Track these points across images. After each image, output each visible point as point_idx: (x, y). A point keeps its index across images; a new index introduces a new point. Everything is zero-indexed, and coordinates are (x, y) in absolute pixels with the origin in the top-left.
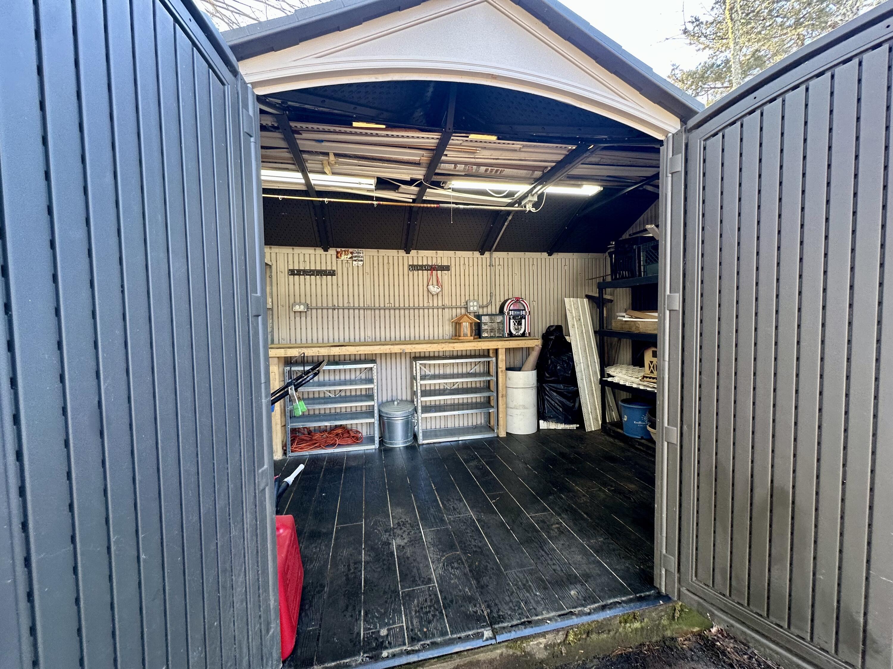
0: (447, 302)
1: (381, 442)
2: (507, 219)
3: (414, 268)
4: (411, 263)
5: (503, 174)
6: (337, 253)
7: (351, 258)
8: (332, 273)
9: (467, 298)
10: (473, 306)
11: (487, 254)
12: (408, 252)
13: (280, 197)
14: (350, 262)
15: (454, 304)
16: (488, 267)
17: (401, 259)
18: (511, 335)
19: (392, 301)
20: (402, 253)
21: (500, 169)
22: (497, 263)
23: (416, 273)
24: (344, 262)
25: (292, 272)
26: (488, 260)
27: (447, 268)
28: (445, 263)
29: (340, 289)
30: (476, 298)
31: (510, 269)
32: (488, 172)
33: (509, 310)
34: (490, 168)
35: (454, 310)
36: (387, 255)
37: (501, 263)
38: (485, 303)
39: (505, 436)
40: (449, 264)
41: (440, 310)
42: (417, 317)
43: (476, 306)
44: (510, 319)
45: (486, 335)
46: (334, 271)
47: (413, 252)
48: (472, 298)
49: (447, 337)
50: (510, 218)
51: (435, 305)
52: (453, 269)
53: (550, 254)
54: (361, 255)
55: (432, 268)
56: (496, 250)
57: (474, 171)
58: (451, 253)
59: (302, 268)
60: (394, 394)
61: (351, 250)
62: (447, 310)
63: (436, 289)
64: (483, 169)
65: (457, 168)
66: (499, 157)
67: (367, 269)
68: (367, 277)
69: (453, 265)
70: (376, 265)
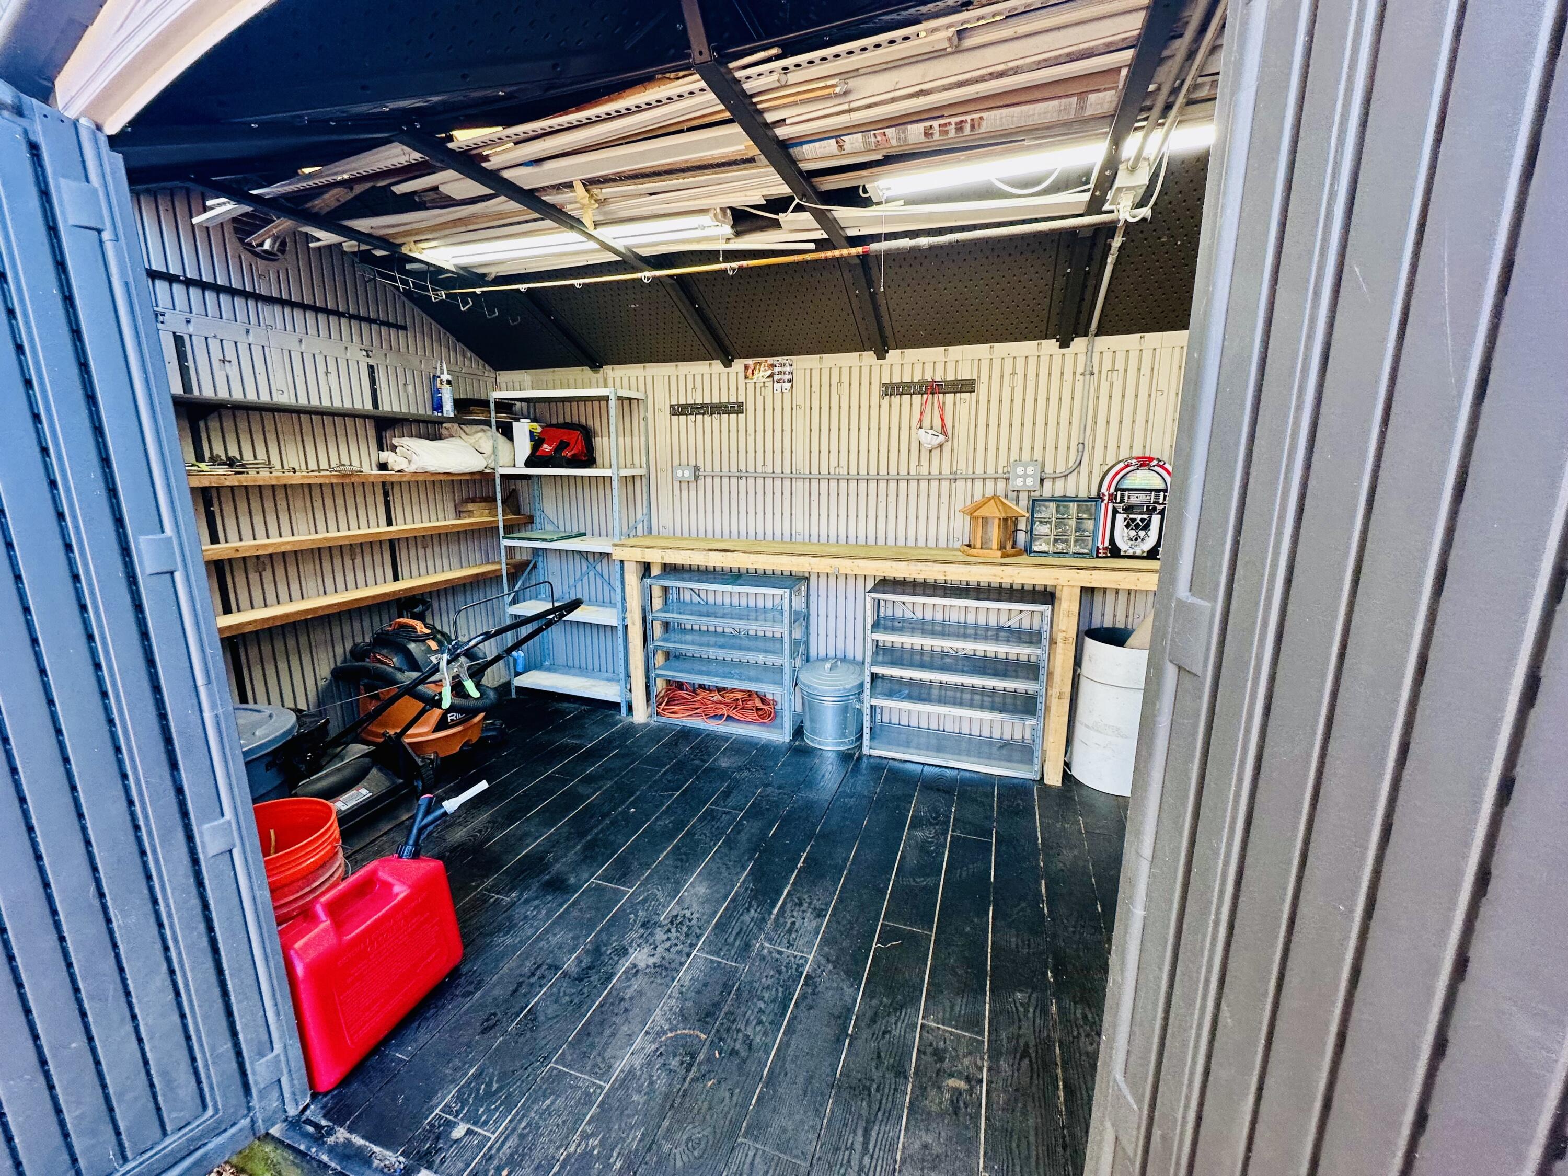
0: (962, 466)
1: (798, 732)
2: (1110, 246)
3: (891, 390)
4: (886, 380)
5: (983, 130)
6: (746, 367)
7: (771, 376)
8: (737, 409)
9: (1014, 455)
10: (1025, 476)
11: (1079, 344)
12: (881, 355)
13: (577, 282)
14: (769, 384)
15: (979, 471)
16: (1080, 378)
17: (865, 371)
18: (1114, 552)
19: (843, 463)
20: (869, 357)
21: (968, 118)
22: (1107, 365)
23: (896, 400)
24: (758, 386)
25: (679, 410)
26: (1082, 359)
27: (967, 386)
28: (964, 375)
29: (751, 440)
30: (1038, 455)
31: (1145, 381)
32: (936, 136)
33: (1117, 490)
34: (935, 124)
35: (978, 484)
36: (839, 365)
37: (1120, 365)
38: (1061, 469)
39: (1059, 784)
40: (975, 377)
41: (945, 484)
42: (892, 498)
43: (1031, 476)
44: (1115, 512)
45: (1044, 547)
46: (740, 405)
47: (893, 355)
48: (1026, 457)
49: (957, 545)
50: (1117, 242)
51: (935, 471)
52: (982, 388)
54: (788, 369)
55: (933, 388)
56: (1100, 332)
57: (894, 142)
58: (982, 350)
59: (690, 402)
61: (771, 360)
62: (960, 483)
63: (930, 436)
64: (915, 132)
65: (848, 147)
66: (924, 87)
67: (799, 397)
68: (798, 414)
69: (984, 378)
70: (816, 388)
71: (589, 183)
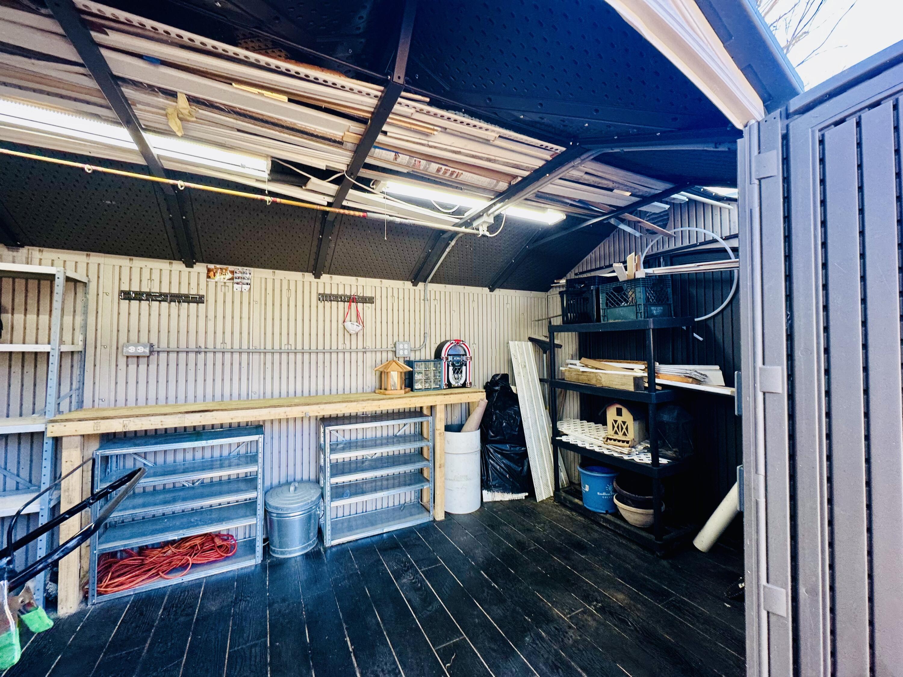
0: (369, 344)
1: (267, 550)
2: (449, 244)
3: (324, 297)
4: (321, 291)
5: (460, 179)
6: (209, 270)
7: (232, 279)
8: (199, 300)
9: (396, 339)
10: (404, 349)
11: (421, 285)
12: (317, 276)
13: (88, 168)
14: (230, 284)
15: (378, 347)
16: (422, 302)
17: (307, 284)
18: (449, 386)
19: (292, 341)
20: (309, 277)
21: (457, 171)
22: (433, 297)
23: (328, 304)
24: (219, 285)
25: (126, 295)
26: (422, 292)
27: (370, 300)
28: (368, 294)
29: (211, 324)
30: (407, 338)
31: (448, 305)
32: (441, 173)
33: (448, 355)
34: (444, 167)
35: (379, 354)
36: (287, 278)
37: (438, 297)
38: (417, 346)
39: (443, 518)
40: (373, 296)
41: (360, 355)
42: (327, 364)
43: (407, 349)
44: (448, 366)
45: (420, 387)
46: (201, 297)
47: (325, 277)
48: (401, 339)
49: (369, 390)
50: (453, 243)
51: (354, 347)
52: (378, 302)
53: (492, 290)
54: (248, 276)
55: (351, 299)
56: (432, 282)
57: (422, 168)
58: (376, 282)
59: (145, 289)
60: (291, 472)
61: (231, 268)
62: (368, 354)
63: (355, 326)
64: (434, 167)
65: (399, 160)
66: (462, 150)
67: (256, 295)
68: (257, 308)
69: (378, 297)
70: (270, 291)
71: (193, 100)
